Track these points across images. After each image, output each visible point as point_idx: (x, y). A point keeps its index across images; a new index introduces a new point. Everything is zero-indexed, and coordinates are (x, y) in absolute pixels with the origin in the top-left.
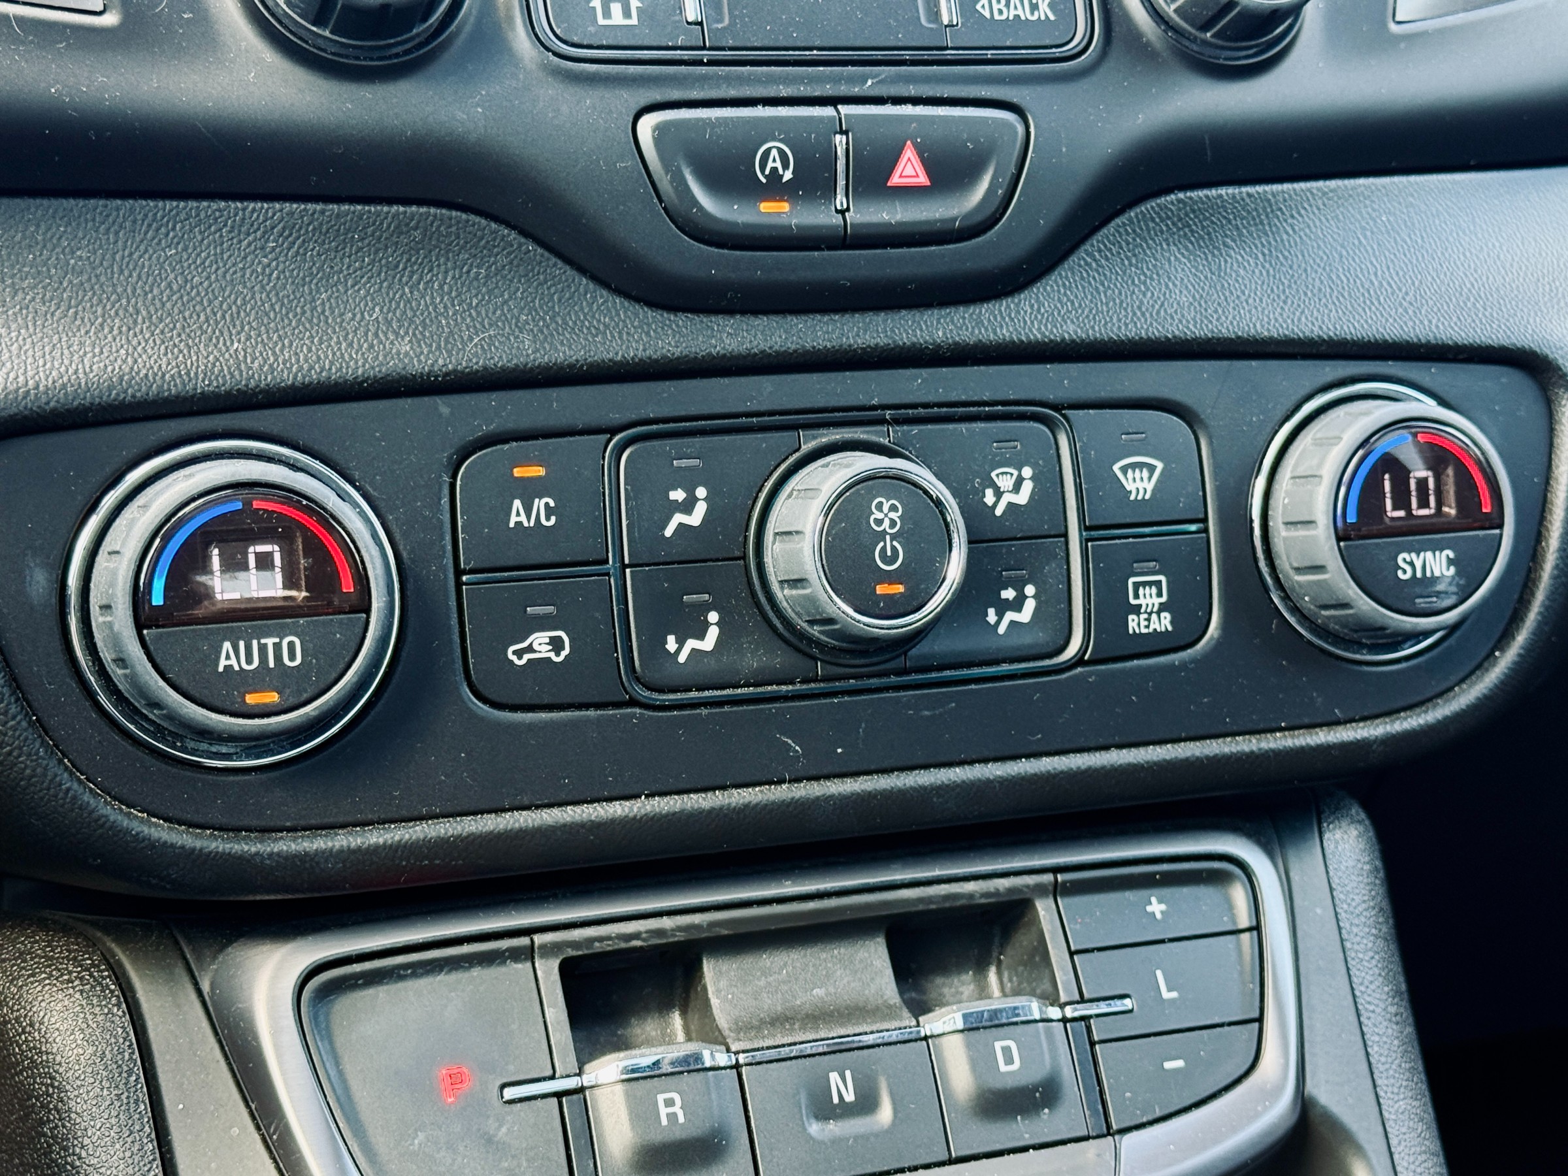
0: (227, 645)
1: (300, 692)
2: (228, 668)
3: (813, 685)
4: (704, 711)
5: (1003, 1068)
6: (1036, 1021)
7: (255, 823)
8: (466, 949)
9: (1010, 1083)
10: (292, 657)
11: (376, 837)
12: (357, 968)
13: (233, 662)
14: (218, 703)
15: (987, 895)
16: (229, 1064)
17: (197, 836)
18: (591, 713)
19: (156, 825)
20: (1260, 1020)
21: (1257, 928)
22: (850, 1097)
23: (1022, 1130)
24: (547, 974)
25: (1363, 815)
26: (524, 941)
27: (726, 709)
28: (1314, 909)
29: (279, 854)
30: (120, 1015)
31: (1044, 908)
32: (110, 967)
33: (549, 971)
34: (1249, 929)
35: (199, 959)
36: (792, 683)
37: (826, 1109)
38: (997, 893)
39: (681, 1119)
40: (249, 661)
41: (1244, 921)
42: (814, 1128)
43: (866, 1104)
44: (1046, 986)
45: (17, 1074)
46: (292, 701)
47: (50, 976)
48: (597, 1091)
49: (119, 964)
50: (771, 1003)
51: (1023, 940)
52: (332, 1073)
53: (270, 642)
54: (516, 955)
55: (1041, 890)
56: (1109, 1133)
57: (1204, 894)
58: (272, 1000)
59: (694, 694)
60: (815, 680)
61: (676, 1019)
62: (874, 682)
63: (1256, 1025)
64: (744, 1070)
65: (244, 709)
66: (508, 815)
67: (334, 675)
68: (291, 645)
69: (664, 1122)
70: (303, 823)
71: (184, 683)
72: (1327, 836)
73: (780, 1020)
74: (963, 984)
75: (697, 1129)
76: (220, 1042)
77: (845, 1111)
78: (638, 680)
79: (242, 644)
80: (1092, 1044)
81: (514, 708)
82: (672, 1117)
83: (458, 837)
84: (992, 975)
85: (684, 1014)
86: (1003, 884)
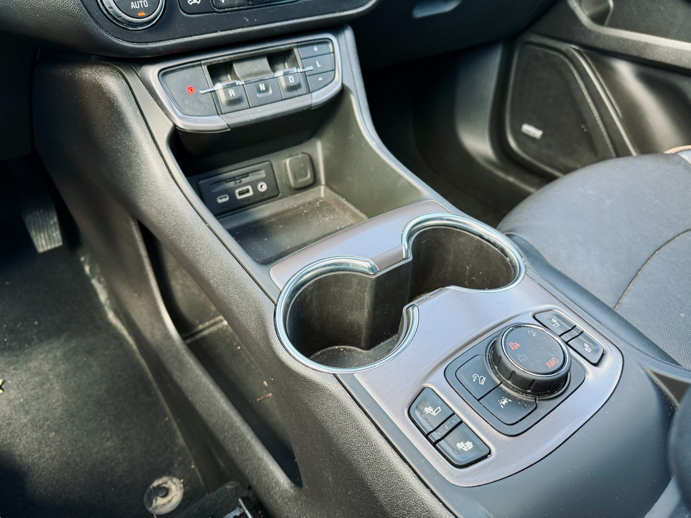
0: (132, 3)
1: (149, 12)
2: (133, 8)
3: (249, 7)
4: (229, 13)
5: (291, 82)
6: (296, 73)
7: (144, 41)
8: (189, 65)
9: (292, 85)
10: (146, 5)
11: (168, 43)
12: (168, 70)
13: (134, 7)
14: (133, 16)
15: (285, 48)
16: (148, 90)
17: (134, 44)
18: (207, 14)
19: (125, 43)
20: (335, 70)
21: (334, 52)
22: (264, 89)
23: (295, 93)
24: (205, 69)
25: (351, 29)
26: (199, 63)
27: (233, 12)
28: (344, 48)
29: (150, 47)
30: (124, 81)
31: (295, 50)
32: (119, 72)
33: (205, 68)
34: (332, 53)
35: (137, 70)
36: (245, 6)
37: (260, 91)
38: (287, 48)
39: (234, 95)
40: (137, 6)
41: (331, 51)
42: (259, 95)
43: (267, 90)
44: (297, 65)
45: (106, 94)
46: (148, 15)
47: (108, 75)
48: (218, 91)
49: (121, 71)
50: (247, 72)
51: (292, 57)
52: (168, 91)
53: (141, 2)
54: (198, 65)
55: (295, 47)
56: (310, 92)
57: (324, 46)
58: (153, 77)
59: (226, 9)
60: (249, 5)
61: (229, 76)
62: (261, 5)
63: (334, 71)
64: (244, 85)
65: (138, 17)
66: (193, 37)
67: (155, 8)
68: (145, 2)
69: (231, 96)
70: (153, 40)
71: (125, 11)
72: (345, 34)
73: (250, 75)
74: (281, 66)
75: (237, 97)
76: (145, 86)
77: (263, 92)
78: (215, 7)
79: (135, 2)
80: (306, 76)
81: (191, 14)
82: (232, 95)
83: (185, 42)
84: (286, 64)
85: (231, 75)
86: (288, 46)
